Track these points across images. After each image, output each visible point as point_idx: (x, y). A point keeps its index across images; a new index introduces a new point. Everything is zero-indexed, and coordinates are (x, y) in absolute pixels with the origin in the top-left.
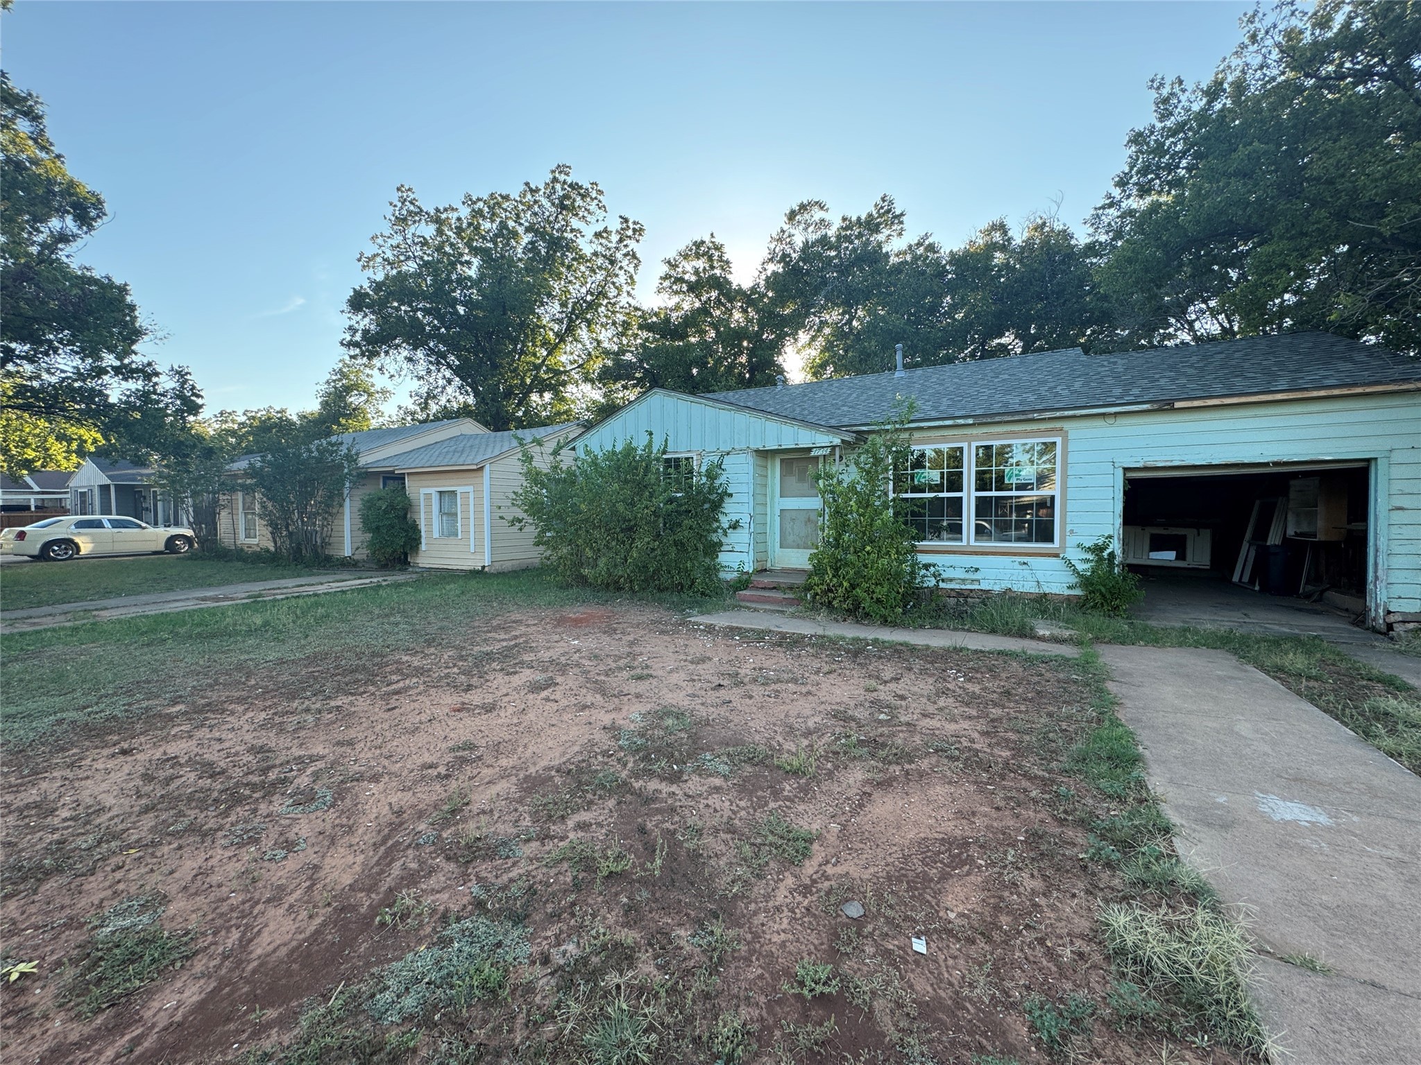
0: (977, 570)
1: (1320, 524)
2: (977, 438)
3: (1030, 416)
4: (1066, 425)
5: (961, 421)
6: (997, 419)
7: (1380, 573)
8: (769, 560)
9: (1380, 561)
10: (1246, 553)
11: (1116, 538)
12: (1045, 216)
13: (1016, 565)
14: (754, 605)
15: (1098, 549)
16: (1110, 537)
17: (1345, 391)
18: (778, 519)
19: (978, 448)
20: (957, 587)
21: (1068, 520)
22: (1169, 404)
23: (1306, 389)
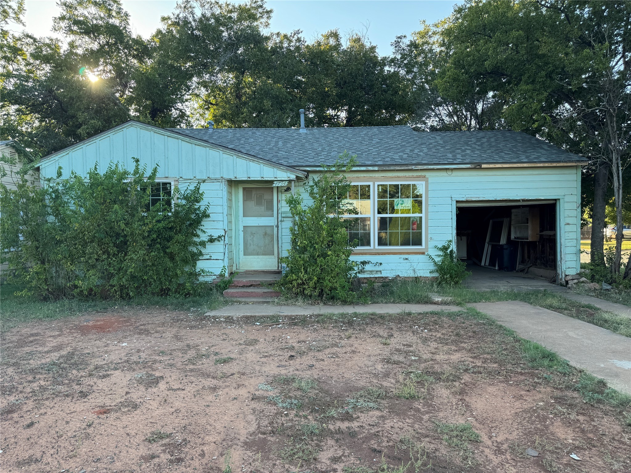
0: (381, 264)
1: (530, 232)
2: (378, 179)
3: (410, 168)
4: (427, 174)
5: (371, 168)
6: (392, 168)
7: (562, 256)
8: (234, 265)
9: (562, 250)
10: (487, 249)
11: (453, 242)
12: (359, 34)
13: (402, 261)
14: (243, 300)
15: (445, 249)
16: (451, 241)
17: (549, 165)
18: (242, 234)
19: (378, 186)
20: (368, 276)
21: (429, 232)
22: (479, 165)
23: (535, 162)
